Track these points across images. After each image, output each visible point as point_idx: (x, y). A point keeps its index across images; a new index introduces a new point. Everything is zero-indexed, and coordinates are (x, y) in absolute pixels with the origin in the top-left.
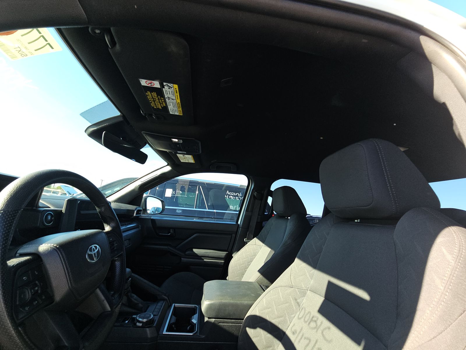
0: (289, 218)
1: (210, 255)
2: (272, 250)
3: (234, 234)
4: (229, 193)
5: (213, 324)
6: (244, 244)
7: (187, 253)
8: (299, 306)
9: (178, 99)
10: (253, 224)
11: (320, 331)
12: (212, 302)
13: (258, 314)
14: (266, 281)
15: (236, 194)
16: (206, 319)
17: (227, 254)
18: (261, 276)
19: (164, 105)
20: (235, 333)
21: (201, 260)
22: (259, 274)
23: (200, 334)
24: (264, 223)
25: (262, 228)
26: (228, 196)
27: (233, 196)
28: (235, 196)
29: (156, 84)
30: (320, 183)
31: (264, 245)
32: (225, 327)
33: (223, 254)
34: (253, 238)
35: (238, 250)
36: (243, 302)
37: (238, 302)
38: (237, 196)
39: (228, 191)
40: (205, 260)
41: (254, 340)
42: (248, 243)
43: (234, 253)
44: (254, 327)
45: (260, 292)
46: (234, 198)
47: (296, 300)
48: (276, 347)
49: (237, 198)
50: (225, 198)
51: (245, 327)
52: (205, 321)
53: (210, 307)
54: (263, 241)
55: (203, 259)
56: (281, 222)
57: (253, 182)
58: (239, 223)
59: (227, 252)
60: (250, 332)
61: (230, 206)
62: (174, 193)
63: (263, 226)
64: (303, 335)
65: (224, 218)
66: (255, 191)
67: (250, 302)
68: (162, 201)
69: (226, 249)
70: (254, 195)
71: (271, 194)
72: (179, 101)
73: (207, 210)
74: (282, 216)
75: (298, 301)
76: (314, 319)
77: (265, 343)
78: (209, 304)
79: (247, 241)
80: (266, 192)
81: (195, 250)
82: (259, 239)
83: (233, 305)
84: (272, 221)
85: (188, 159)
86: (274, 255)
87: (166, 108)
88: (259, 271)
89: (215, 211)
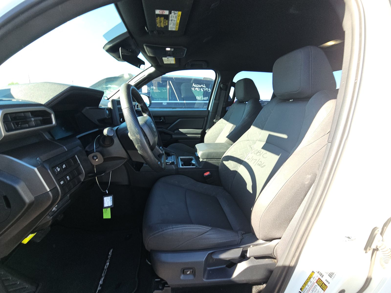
0: (247, 103)
1: (191, 132)
2: (234, 125)
3: (206, 117)
4: (195, 86)
5: (206, 162)
6: (213, 124)
7: (175, 132)
8: (252, 148)
9: (178, 20)
10: (220, 109)
11: (262, 155)
12: (204, 152)
13: (229, 155)
14: (231, 142)
15: (201, 86)
16: (201, 160)
17: (202, 131)
18: (229, 140)
19: (167, 24)
20: (217, 165)
21: (186, 136)
22: (227, 139)
23: (199, 166)
24: (227, 108)
25: (226, 112)
26: (194, 88)
27: (198, 88)
28: (200, 88)
29: (166, 12)
30: (272, 72)
31: (228, 123)
32: (211, 163)
33: (200, 131)
34: (220, 119)
35: (210, 127)
36: (220, 151)
37: (218, 151)
38: (202, 87)
39: (194, 84)
40: (188, 136)
41: (227, 166)
42: (217, 123)
43: (207, 129)
44: (227, 160)
45: (229, 146)
46: (199, 90)
47: (250, 146)
48: (238, 167)
49: (201, 89)
50: (192, 90)
51: (222, 161)
52: (201, 161)
53: (203, 155)
54: (228, 120)
55: (187, 135)
56: (241, 106)
57: (220, 75)
58: (209, 109)
59: (202, 130)
60: (225, 163)
61: (197, 97)
62: (149, 89)
63: (226, 110)
64: (253, 159)
65: (195, 107)
66: (222, 83)
67: (224, 151)
68: (149, 97)
69: (202, 128)
70: (220, 87)
71: (234, 85)
72: (179, 21)
73: (178, 101)
74: (241, 102)
75: (251, 146)
76: (259, 152)
77: (233, 166)
78: (202, 153)
79: (216, 121)
80: (229, 83)
81: (181, 130)
82: (224, 119)
83: (215, 153)
84: (234, 106)
85: (170, 60)
86: (236, 128)
87: (167, 27)
88: (227, 137)
89: (185, 102)
